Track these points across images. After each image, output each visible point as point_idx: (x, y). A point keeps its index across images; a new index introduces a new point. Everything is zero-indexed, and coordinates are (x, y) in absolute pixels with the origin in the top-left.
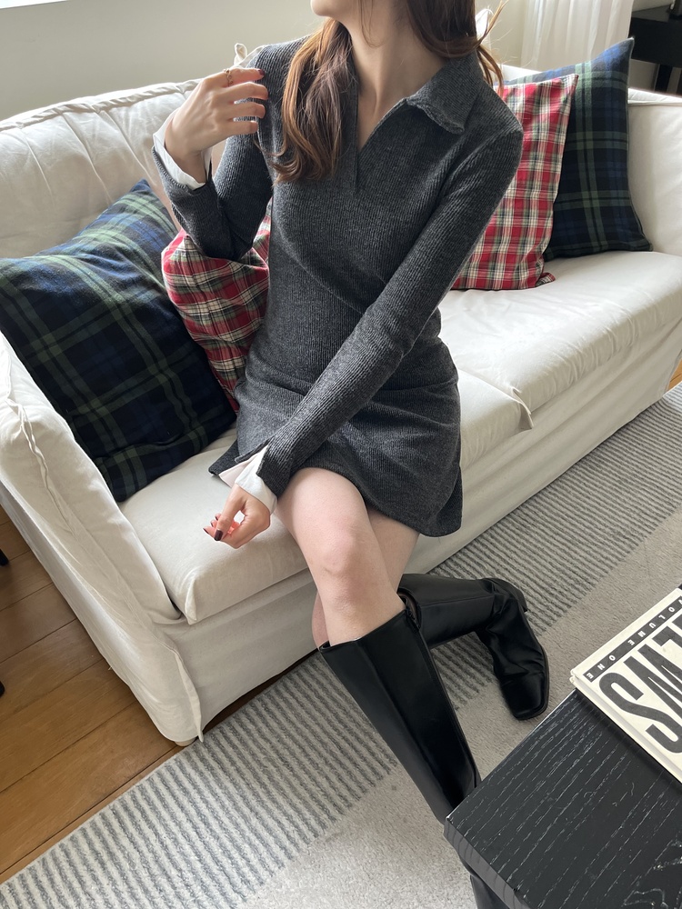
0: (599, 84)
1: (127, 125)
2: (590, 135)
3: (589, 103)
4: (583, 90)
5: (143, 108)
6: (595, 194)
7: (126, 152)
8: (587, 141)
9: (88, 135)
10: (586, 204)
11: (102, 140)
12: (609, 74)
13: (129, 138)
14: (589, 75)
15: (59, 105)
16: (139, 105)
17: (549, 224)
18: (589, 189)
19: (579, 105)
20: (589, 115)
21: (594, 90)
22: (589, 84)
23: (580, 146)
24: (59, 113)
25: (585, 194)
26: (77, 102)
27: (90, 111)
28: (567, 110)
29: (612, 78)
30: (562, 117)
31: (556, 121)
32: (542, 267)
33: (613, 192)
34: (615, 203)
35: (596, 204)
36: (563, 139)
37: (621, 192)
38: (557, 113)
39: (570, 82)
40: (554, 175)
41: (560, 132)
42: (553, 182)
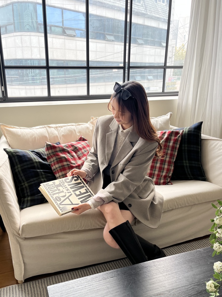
0: (190, 132)
1: (59, 131)
2: (186, 145)
3: (186, 137)
4: (185, 134)
5: (65, 128)
6: (187, 162)
7: (57, 136)
8: (186, 147)
9: (50, 132)
10: (185, 164)
11: (52, 134)
12: (193, 130)
13: (59, 134)
14: (187, 130)
15: (46, 126)
16: (64, 127)
17: (172, 168)
18: (185, 160)
19: (183, 137)
20: (186, 140)
21: (188, 134)
22: (187, 132)
23: (183, 148)
24: (45, 127)
25: (184, 162)
26: (50, 125)
27: (53, 128)
28: (180, 139)
29: (194, 131)
30: (178, 140)
31: (176, 141)
32: (169, 180)
33: (193, 162)
34: (194, 165)
35: (188, 165)
36: (178, 146)
37: (196, 163)
38: (176, 139)
39: (181, 132)
40: (174, 155)
41: (177, 144)
42: (174, 157)
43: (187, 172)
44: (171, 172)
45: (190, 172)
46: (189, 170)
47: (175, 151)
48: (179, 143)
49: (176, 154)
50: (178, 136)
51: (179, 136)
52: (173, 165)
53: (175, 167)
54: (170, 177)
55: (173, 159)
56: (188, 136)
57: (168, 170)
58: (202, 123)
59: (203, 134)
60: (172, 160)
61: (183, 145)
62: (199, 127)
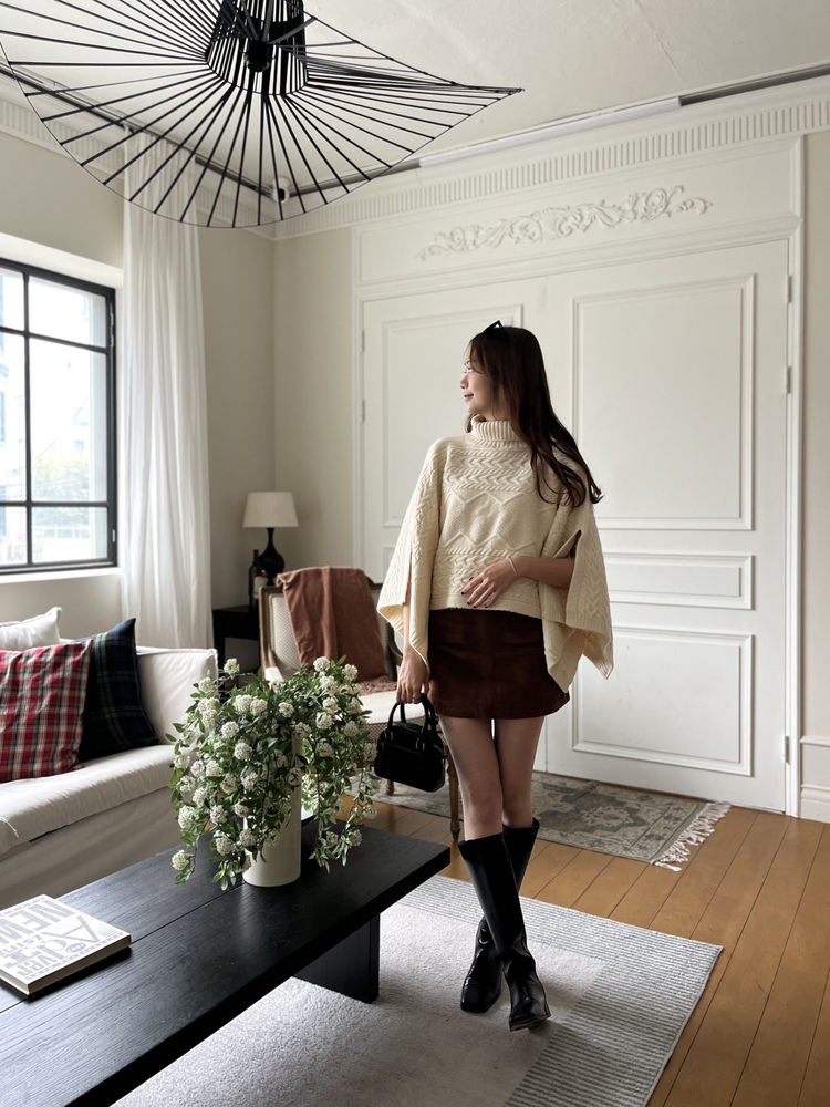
0: (110, 644)
2: (106, 673)
3: (103, 654)
6: (113, 709)
8: (105, 677)
10: (108, 716)
12: (116, 638)
14: (103, 639)
17: (79, 730)
18: (108, 706)
19: (97, 656)
20: (104, 661)
21: (107, 647)
22: (103, 644)
23: (100, 680)
25: (106, 710)
28: (87, 660)
29: (119, 640)
30: (82, 663)
31: (77, 666)
32: (74, 760)
33: (126, 708)
34: (128, 714)
35: (115, 715)
36: (84, 677)
37: (133, 708)
38: (79, 661)
39: (87, 644)
40: (79, 698)
41: (81, 672)
42: (79, 702)
43: (114, 734)
44: (78, 741)
45: (121, 733)
46: (119, 728)
47: (79, 690)
48: (85, 669)
49: (83, 695)
50: (82, 653)
51: (84, 655)
52: (79, 723)
53: (85, 726)
54: (74, 752)
55: (78, 708)
56: (106, 652)
57: (70, 736)
58: (133, 621)
59: (140, 645)
60: (75, 711)
61: (99, 674)
62: (128, 631)
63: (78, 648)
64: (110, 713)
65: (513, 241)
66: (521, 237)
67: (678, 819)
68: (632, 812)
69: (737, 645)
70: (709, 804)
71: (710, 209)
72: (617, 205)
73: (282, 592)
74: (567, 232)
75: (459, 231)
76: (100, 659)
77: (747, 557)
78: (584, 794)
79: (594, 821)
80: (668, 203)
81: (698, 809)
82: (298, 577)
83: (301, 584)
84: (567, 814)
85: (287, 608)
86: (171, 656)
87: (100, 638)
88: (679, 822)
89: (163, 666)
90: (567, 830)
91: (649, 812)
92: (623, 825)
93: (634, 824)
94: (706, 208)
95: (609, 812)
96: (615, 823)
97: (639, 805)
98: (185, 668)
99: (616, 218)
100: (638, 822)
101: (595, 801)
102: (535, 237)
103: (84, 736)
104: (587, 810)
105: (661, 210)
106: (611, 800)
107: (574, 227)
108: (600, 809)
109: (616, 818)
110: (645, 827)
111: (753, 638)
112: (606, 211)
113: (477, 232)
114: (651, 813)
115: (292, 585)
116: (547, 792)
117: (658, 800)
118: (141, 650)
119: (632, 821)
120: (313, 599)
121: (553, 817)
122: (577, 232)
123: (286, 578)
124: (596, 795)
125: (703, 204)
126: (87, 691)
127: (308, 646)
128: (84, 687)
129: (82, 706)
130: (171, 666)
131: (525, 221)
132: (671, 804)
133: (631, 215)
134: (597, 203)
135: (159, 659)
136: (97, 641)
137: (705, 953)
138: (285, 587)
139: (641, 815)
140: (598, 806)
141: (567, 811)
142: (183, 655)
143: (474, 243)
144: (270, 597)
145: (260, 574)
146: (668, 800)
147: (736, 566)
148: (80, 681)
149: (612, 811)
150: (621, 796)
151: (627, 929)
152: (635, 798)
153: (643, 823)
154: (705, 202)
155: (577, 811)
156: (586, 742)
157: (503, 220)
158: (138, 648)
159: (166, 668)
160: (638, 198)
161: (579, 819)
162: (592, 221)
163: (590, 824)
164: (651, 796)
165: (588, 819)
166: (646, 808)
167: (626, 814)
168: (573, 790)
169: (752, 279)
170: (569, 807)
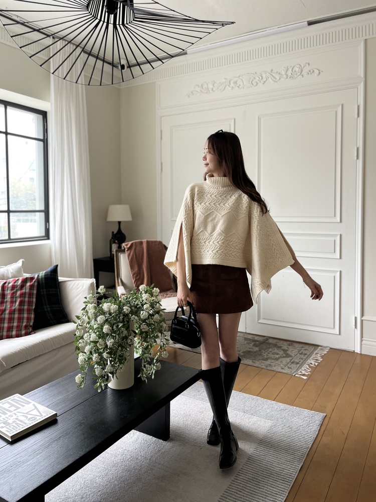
0: (46, 276)
3: (44, 282)
4: (42, 278)
6: (48, 306)
8: (44, 291)
10: (46, 310)
12: (49, 274)
14: (43, 274)
17: (33, 316)
18: (46, 305)
19: (41, 282)
20: (44, 285)
21: (45, 278)
22: (43, 276)
23: (42, 293)
25: (45, 307)
28: (36, 284)
29: (51, 275)
30: (34, 285)
31: (31, 287)
32: (31, 330)
33: (54, 306)
34: (55, 309)
35: (49, 309)
36: (35, 292)
37: (57, 306)
38: (32, 285)
39: (36, 277)
40: (33, 301)
41: (33, 290)
42: (32, 304)
43: (49, 318)
44: (32, 321)
45: (52, 317)
46: (51, 315)
47: (33, 298)
48: (35, 288)
49: (34, 300)
50: (34, 281)
51: (35, 282)
52: (33, 313)
53: (35, 314)
54: (31, 326)
55: (32, 306)
56: (45, 280)
57: (28, 319)
58: (57, 266)
59: (60, 277)
60: (31, 308)
61: (42, 290)
62: (55, 271)
63: (32, 279)
64: (47, 308)
65: (230, 89)
66: (234, 87)
67: (306, 354)
68: (285, 351)
69: (333, 275)
70: (320, 347)
71: (321, 74)
72: (278, 72)
73: (125, 252)
74: (255, 84)
75: (205, 84)
76: (42, 283)
77: (338, 235)
78: (263, 343)
79: (267, 355)
80: (302, 71)
81: (315, 350)
82: (132, 244)
83: (134, 248)
84: (255, 352)
85: (127, 259)
86: (74, 282)
87: (42, 274)
88: (306, 356)
89: (71, 286)
90: (255, 360)
91: (293, 351)
92: (281, 357)
93: (286, 357)
94: (319, 73)
95: (275, 351)
96: (277, 356)
97: (288, 348)
98: (81, 288)
99: (278, 78)
100: (288, 356)
101: (268, 346)
102: (241, 87)
103: (35, 318)
104: (264, 350)
105: (299, 74)
106: (275, 345)
107: (259, 82)
108: (270, 350)
109: (278, 354)
110: (291, 358)
111: (341, 272)
112: (273, 74)
113: (214, 85)
114: (294, 352)
115: (130, 249)
116: (246, 342)
117: (297, 345)
118: (61, 279)
119: (285, 355)
120: (139, 255)
121: (248, 354)
122: (260, 84)
123: (127, 245)
124: (268, 343)
125: (318, 71)
126: (36, 298)
127: (136, 277)
128: (35, 296)
129: (34, 305)
130: (74, 287)
131: (235, 79)
132: (302, 347)
133: (285, 76)
134: (269, 71)
135: (69, 283)
136: (40, 275)
137: (318, 417)
138: (126, 250)
139: (289, 352)
140: (269, 348)
141: (255, 350)
142: (80, 281)
143: (212, 90)
144: (119, 254)
145: (115, 243)
146: (301, 345)
147: (333, 239)
148: (33, 294)
149: (276, 351)
150: (280, 344)
151: (282, 406)
152: (286, 344)
153: (290, 356)
154: (319, 71)
155: (260, 351)
156: (264, 319)
157: (226, 79)
158: (59, 278)
159: (72, 287)
160: (288, 69)
161: (261, 355)
162: (267, 79)
163: (265, 357)
164: (293, 343)
165: (265, 354)
166: (291, 349)
167: (282, 352)
168: (258, 341)
169: (341, 106)
170: (256, 349)
